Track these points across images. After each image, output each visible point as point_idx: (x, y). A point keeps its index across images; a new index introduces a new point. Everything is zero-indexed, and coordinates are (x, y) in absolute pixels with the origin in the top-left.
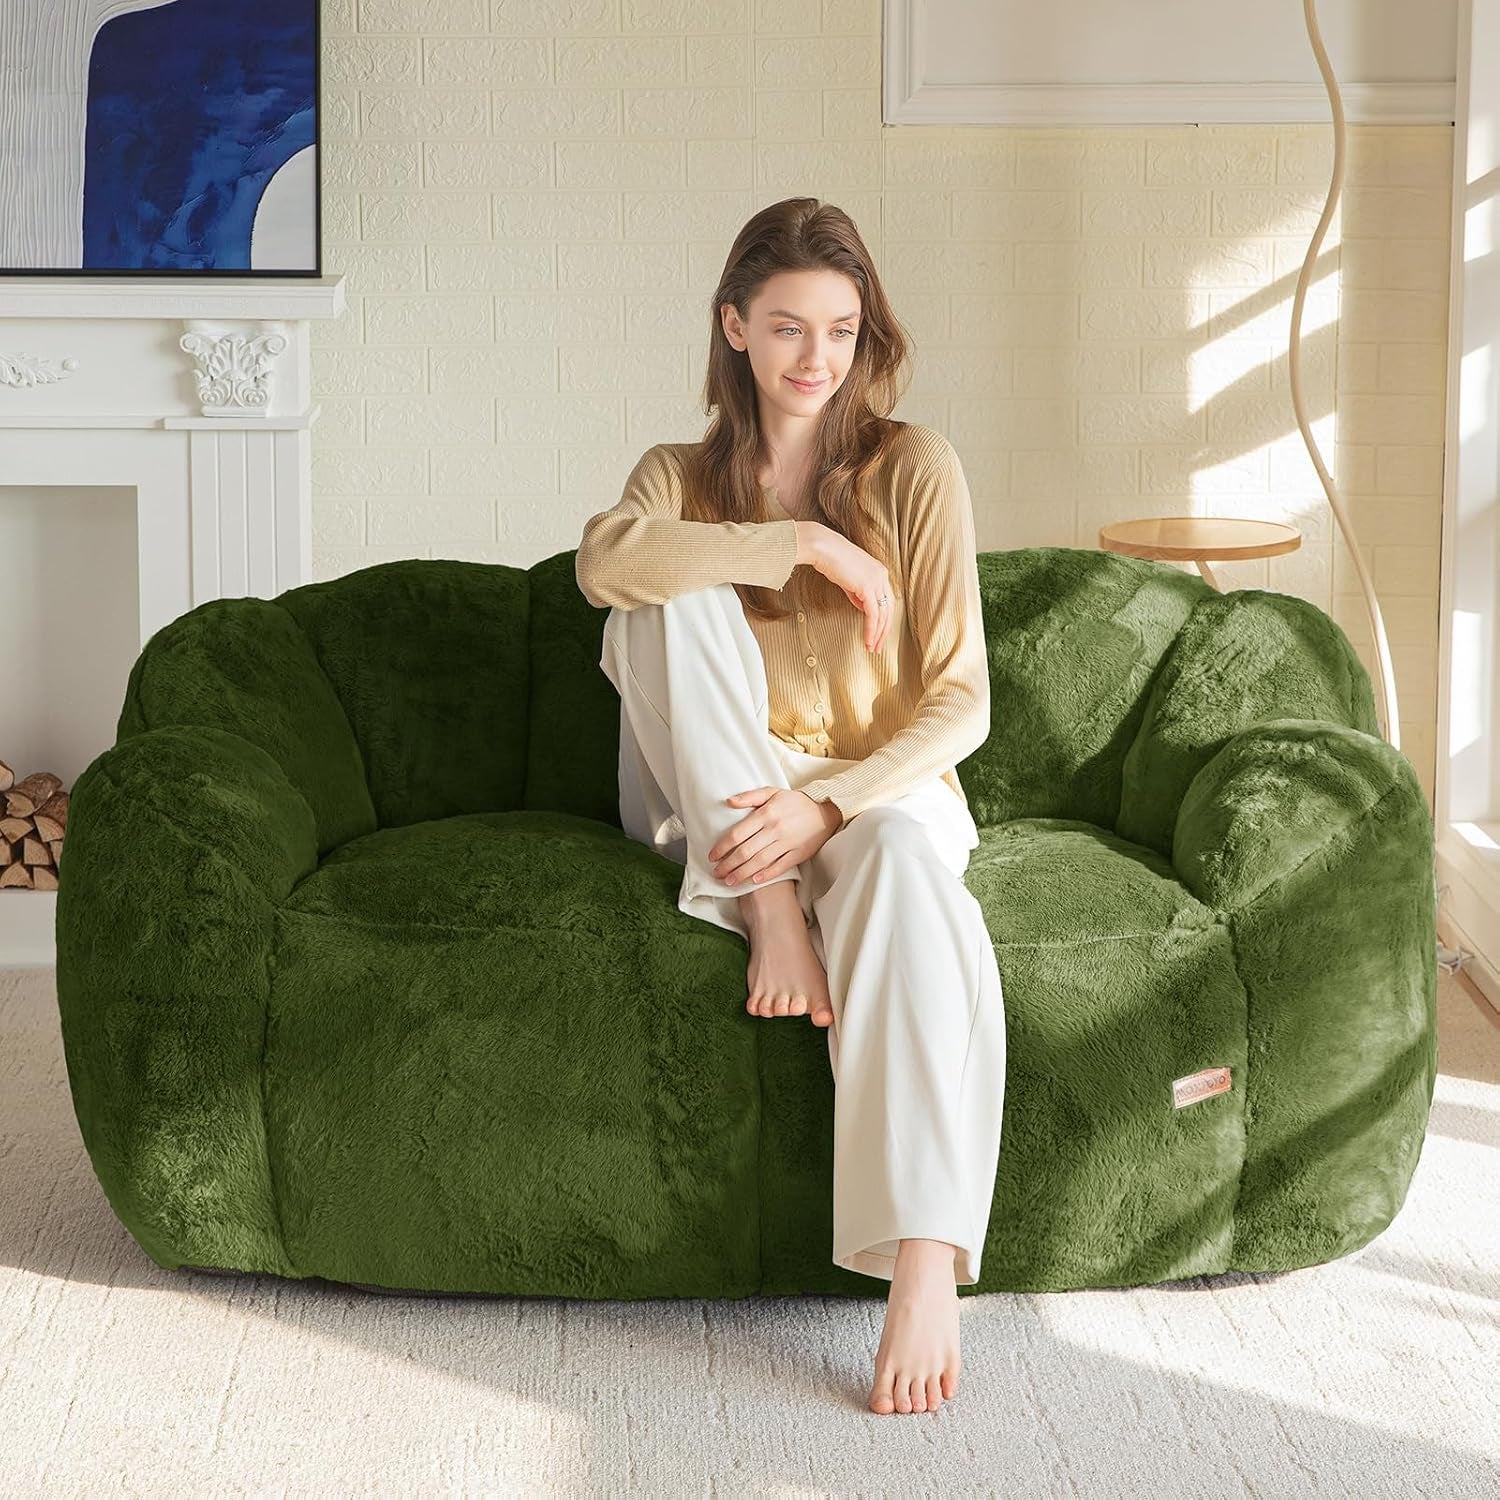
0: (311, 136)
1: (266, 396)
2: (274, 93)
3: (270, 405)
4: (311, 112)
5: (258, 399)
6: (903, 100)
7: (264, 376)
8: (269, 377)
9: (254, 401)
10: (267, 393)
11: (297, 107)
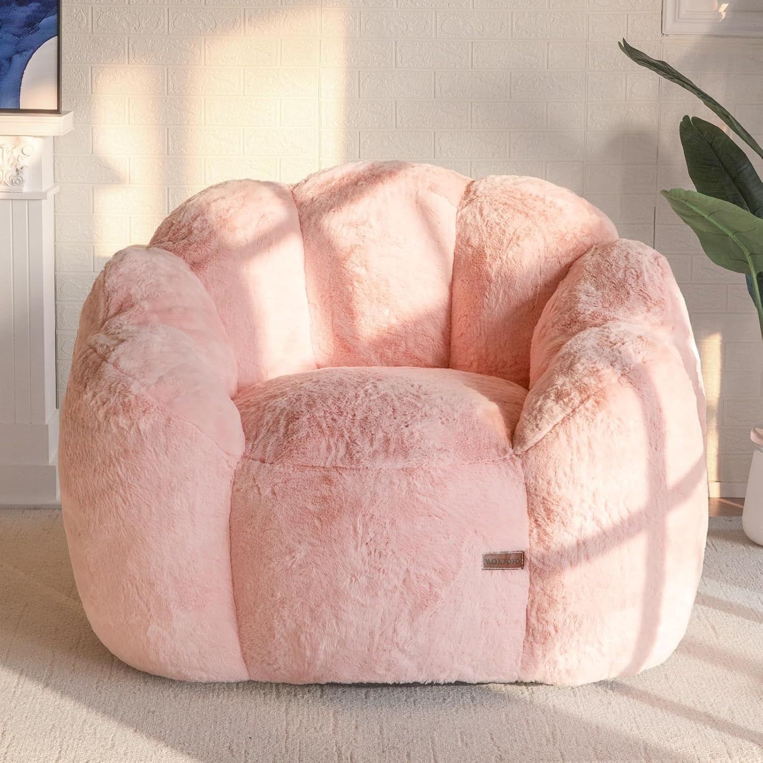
0: (55, 31)
1: (23, 180)
2: (34, 6)
3: (25, 186)
4: (55, 17)
5: (18, 182)
6: (675, 20)
7: (22, 168)
8: (24, 168)
9: (16, 183)
10: (24, 178)
11: (46, 13)
